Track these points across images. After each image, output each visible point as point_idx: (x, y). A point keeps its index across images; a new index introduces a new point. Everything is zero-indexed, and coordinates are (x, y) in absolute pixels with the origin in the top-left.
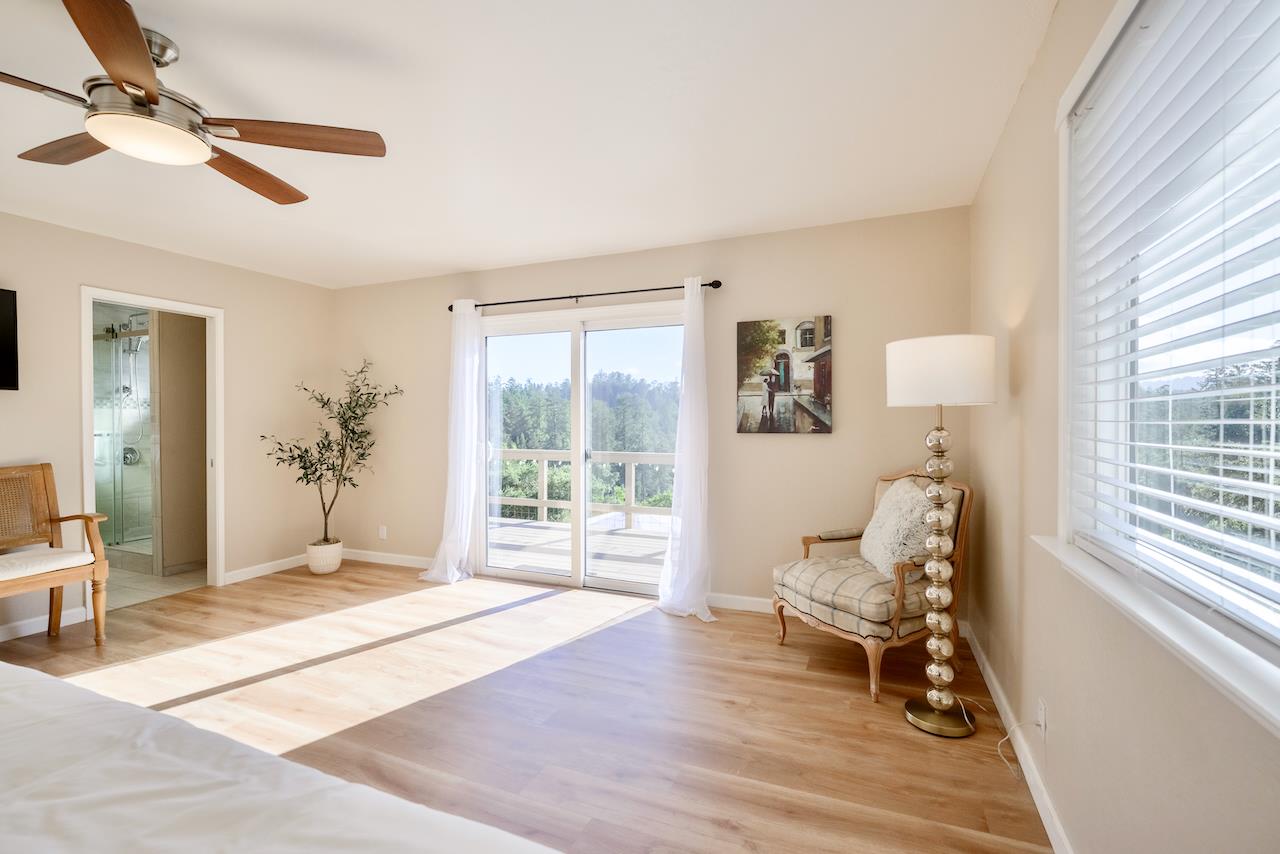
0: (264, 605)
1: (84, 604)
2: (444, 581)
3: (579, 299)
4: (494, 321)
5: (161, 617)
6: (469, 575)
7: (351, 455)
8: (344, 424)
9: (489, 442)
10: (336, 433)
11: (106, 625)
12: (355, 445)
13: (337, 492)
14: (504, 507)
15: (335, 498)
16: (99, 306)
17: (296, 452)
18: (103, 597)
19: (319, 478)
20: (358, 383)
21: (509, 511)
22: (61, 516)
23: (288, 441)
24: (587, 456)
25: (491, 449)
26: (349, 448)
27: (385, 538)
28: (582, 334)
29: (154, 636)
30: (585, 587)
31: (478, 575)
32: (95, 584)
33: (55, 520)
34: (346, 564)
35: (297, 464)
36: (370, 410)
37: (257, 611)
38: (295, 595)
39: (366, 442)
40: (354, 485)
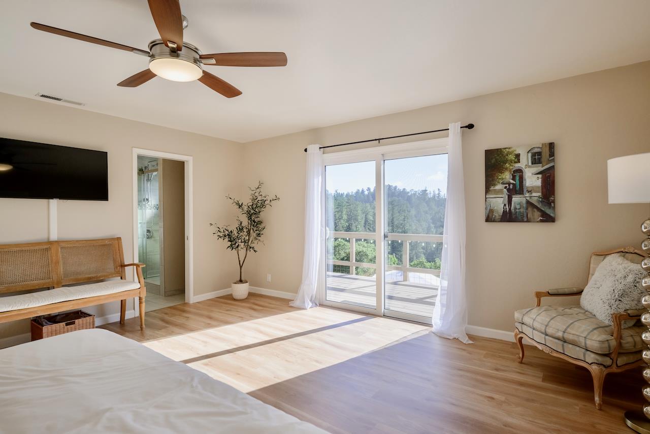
0: (213, 315)
1: (134, 309)
2: (302, 307)
3: (380, 141)
4: (330, 156)
5: (167, 317)
6: (316, 304)
7: (253, 235)
8: (250, 218)
9: (327, 228)
10: (246, 222)
11: (145, 320)
12: (255, 229)
13: (246, 254)
14: (335, 266)
15: (245, 258)
16: (140, 158)
17: (227, 233)
18: (144, 305)
19: (238, 247)
20: (256, 194)
21: (337, 268)
22: (126, 263)
23: (222, 226)
24: (385, 236)
25: (328, 232)
26: (252, 230)
27: (270, 281)
28: (382, 162)
29: (165, 327)
30: (384, 316)
31: (321, 305)
32: (140, 299)
33: (123, 266)
34: (251, 295)
35: (227, 239)
36: (263, 209)
37: (210, 318)
38: (227, 310)
39: (261, 226)
40: (255, 251)
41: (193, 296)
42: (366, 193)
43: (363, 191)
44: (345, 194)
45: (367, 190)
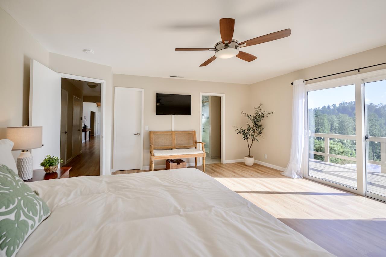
0: (235, 171)
1: (200, 162)
2: (292, 177)
3: (360, 70)
4: (310, 86)
5: (213, 168)
6: (301, 177)
7: (256, 132)
8: (255, 123)
9: (309, 130)
10: (252, 125)
11: (205, 168)
12: (258, 129)
13: (252, 142)
14: (315, 155)
15: (252, 144)
17: (242, 130)
18: (205, 161)
19: (248, 138)
20: (258, 111)
22: (197, 142)
23: (239, 128)
24: (366, 138)
25: (310, 133)
26: (256, 130)
27: (267, 158)
28: (362, 85)
29: (214, 173)
30: (366, 196)
31: (305, 178)
32: (203, 158)
33: (196, 143)
34: (255, 164)
35: (242, 134)
36: (262, 119)
37: (234, 172)
38: (243, 170)
39: (261, 128)
40: (258, 141)
41: (225, 160)
42: (332, 108)
43: (329, 107)
44: (313, 109)
45: (333, 106)
